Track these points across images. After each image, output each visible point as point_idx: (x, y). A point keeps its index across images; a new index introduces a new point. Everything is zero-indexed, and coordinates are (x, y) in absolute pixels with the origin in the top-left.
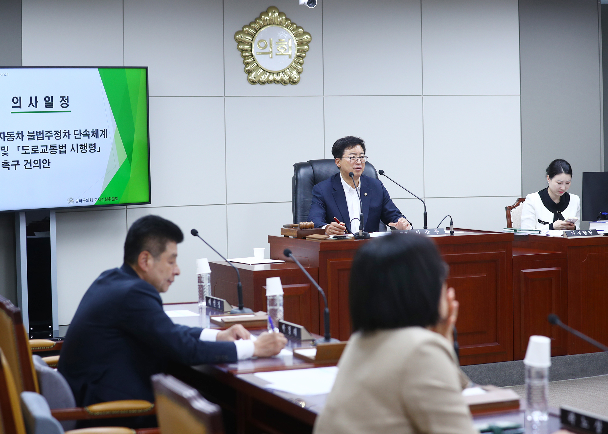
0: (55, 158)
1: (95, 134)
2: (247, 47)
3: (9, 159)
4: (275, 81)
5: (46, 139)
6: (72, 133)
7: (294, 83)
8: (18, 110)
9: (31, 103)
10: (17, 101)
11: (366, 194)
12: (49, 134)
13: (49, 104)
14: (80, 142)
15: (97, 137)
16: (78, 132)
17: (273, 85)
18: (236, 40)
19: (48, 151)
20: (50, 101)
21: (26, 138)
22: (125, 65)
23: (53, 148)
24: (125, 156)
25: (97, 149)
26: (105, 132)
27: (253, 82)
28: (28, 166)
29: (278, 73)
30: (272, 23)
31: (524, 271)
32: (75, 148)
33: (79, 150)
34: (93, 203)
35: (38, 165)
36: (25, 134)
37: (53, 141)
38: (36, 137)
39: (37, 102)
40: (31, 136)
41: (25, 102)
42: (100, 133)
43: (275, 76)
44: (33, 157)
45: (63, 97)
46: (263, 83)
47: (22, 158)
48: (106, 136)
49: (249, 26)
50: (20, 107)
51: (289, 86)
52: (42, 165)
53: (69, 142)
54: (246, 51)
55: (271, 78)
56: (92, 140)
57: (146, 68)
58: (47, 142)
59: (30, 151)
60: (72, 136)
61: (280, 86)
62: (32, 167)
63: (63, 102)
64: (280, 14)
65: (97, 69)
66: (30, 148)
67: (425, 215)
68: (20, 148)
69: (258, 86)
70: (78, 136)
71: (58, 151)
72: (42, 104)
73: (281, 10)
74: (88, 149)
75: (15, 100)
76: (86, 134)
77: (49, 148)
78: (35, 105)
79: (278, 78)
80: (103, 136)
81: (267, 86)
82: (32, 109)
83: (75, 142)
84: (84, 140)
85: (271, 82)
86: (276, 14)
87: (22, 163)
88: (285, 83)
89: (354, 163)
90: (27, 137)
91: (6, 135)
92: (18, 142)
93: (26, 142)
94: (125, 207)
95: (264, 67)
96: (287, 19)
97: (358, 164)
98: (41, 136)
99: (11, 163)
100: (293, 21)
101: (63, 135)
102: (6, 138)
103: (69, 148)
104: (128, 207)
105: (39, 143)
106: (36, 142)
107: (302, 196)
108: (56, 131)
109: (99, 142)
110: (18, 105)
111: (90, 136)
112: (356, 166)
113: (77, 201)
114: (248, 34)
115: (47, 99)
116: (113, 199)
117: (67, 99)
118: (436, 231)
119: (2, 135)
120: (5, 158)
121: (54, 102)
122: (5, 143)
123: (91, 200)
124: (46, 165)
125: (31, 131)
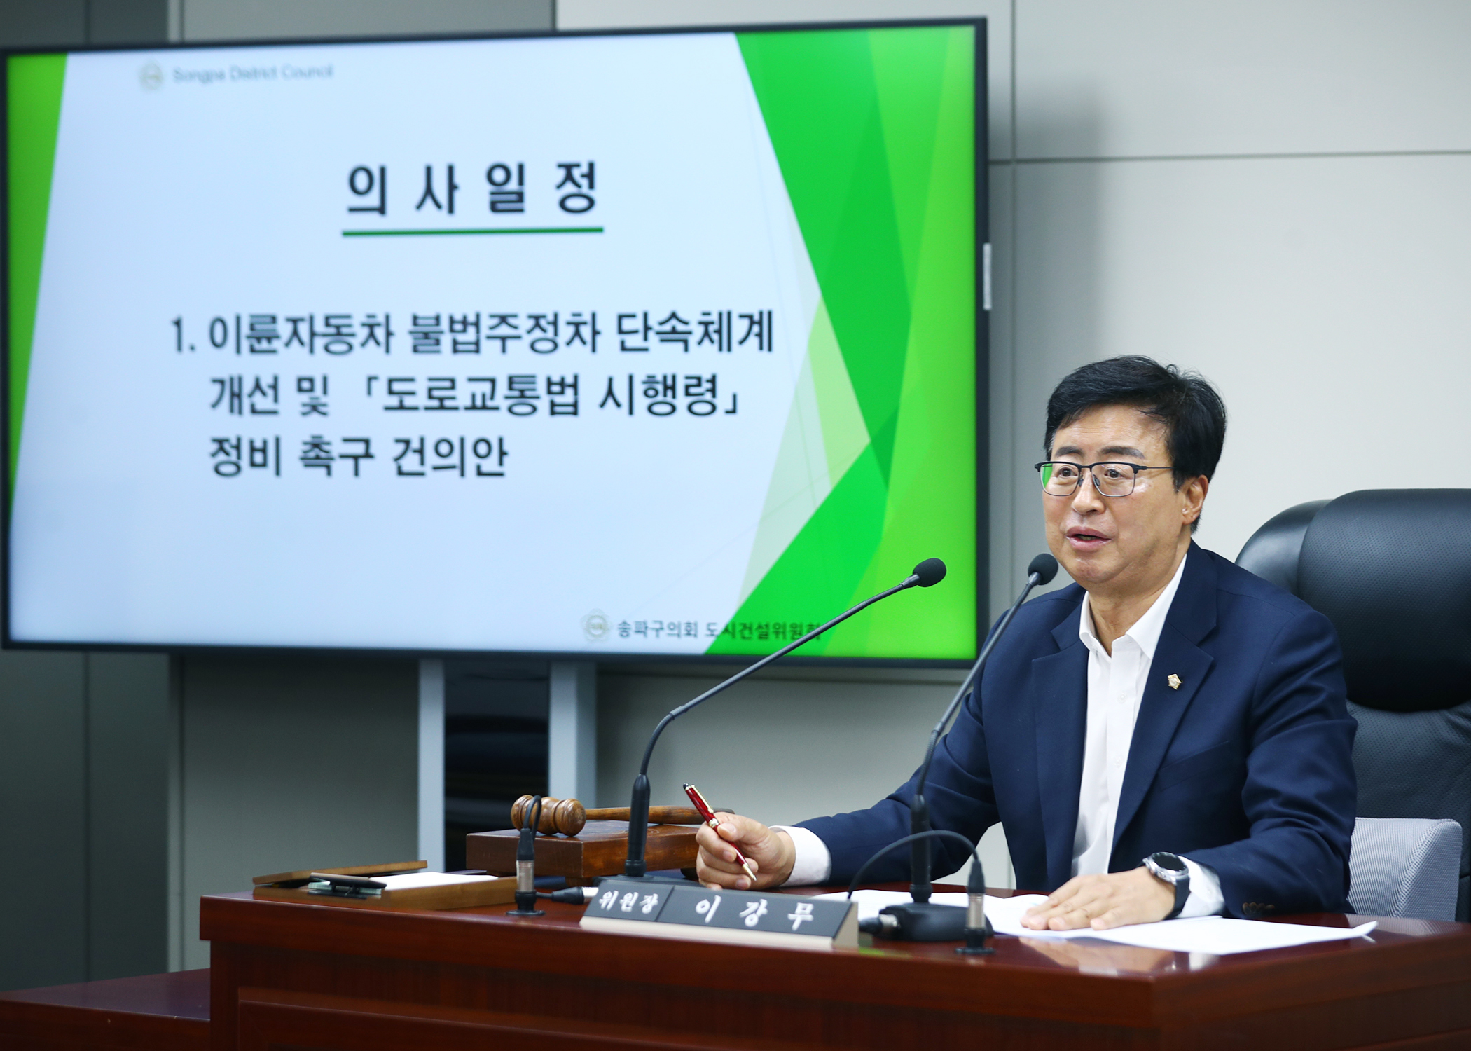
0: (532, 436)
1: (715, 331)
3: (332, 429)
5: (490, 348)
6: (607, 325)
8: (372, 221)
9: (429, 191)
10: (370, 185)
12: (504, 330)
13: (506, 196)
14: (641, 367)
15: (725, 345)
16: (637, 324)
19: (499, 401)
20: (513, 185)
21: (403, 340)
23: (520, 389)
24: (859, 439)
25: (723, 402)
26: (762, 326)
28: (411, 462)
32: (621, 392)
33: (641, 402)
34: (699, 645)
35: (454, 459)
36: (402, 326)
37: (519, 360)
38: (446, 340)
39: (452, 187)
40: (425, 337)
41: (404, 190)
42: (740, 327)
44: (431, 426)
45: (568, 168)
47: (385, 430)
48: (766, 343)
50: (382, 210)
52: (471, 461)
53: (593, 367)
56: (702, 359)
57: (977, 24)
58: (493, 362)
59: (421, 400)
60: (609, 338)
62: (427, 469)
63: (569, 188)
65: (730, 40)
66: (421, 387)
68: (380, 387)
70: (632, 341)
71: (543, 404)
74: (682, 401)
75: (361, 181)
76: (675, 334)
77: (503, 387)
78: (443, 200)
80: (753, 341)
82: (432, 217)
83: (621, 367)
84: (665, 360)
87: (385, 450)
90: (408, 342)
91: (320, 327)
92: (369, 359)
93: (402, 360)
98: (470, 335)
99: (337, 448)
101: (566, 332)
102: (319, 343)
103: (591, 393)
105: (460, 367)
106: (443, 363)
108: (537, 318)
109: (739, 369)
110: (373, 199)
111: (693, 340)
113: (624, 630)
115: (499, 175)
117: (590, 176)
119: (304, 330)
120: (315, 425)
121: (528, 190)
122: (317, 364)
123: (690, 630)
124: (490, 464)
125: (426, 311)
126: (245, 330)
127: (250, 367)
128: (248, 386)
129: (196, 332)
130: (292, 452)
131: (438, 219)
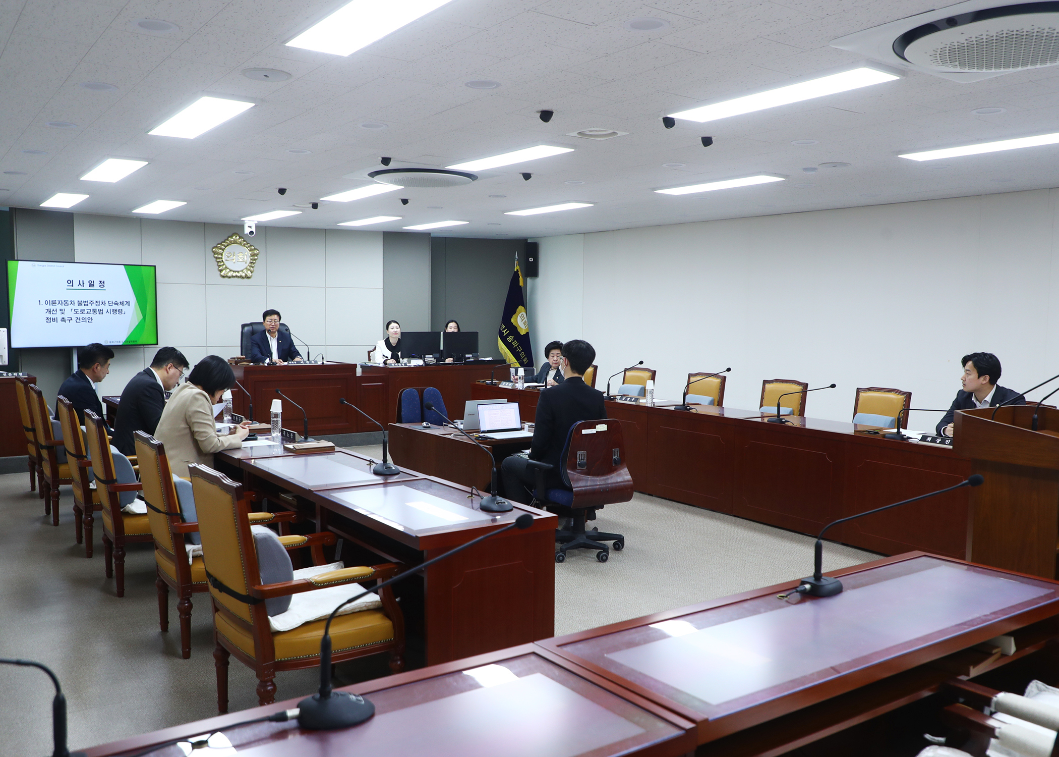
0: (96, 317)
1: (122, 303)
2: (220, 256)
3: (66, 316)
4: (236, 276)
5: (90, 305)
6: (107, 302)
7: (248, 278)
8: (71, 288)
9: (80, 284)
10: (71, 282)
11: (280, 342)
12: (92, 303)
13: (91, 285)
14: (112, 308)
15: (123, 305)
16: (111, 302)
17: (236, 279)
18: (213, 252)
19: (91, 312)
20: (92, 283)
21: (76, 304)
22: (143, 264)
23: (94, 311)
24: (141, 317)
25: (123, 312)
26: (128, 303)
27: (224, 277)
28: (78, 321)
29: (238, 272)
30: (235, 242)
31: (363, 384)
32: (109, 311)
33: (112, 313)
34: (121, 344)
35: (85, 320)
36: (76, 302)
37: (94, 307)
38: (83, 304)
39: (83, 283)
40: (80, 304)
41: (76, 284)
42: (125, 303)
43: (237, 274)
44: (81, 316)
45: (101, 281)
46: (229, 277)
47: (74, 316)
48: (129, 305)
49: (221, 244)
50: (72, 286)
51: (245, 279)
52: (87, 320)
53: (105, 308)
54: (219, 258)
55: (234, 274)
56: (120, 307)
57: (155, 266)
58: (90, 307)
59: (79, 312)
60: (107, 304)
61: (240, 279)
62: (80, 321)
63: (101, 284)
64: (240, 237)
65: (123, 266)
66: (79, 310)
67: (308, 353)
68: (73, 310)
69: (226, 279)
70: (110, 305)
71: (98, 313)
72: (87, 285)
73: (241, 235)
74: (117, 312)
75: (69, 282)
76: (116, 304)
77: (92, 310)
78: (82, 285)
79: (239, 275)
80: (127, 305)
81: (232, 279)
82: (80, 287)
83: (109, 308)
84: (115, 307)
85: (234, 277)
86: (238, 237)
87: (74, 319)
88: (243, 278)
89: (271, 325)
91: (63, 302)
92: (71, 306)
93: (76, 306)
94: (143, 346)
95: (230, 268)
96: (244, 241)
97: (273, 326)
98: (87, 303)
99: (66, 319)
100: (248, 242)
101: (101, 303)
102: (63, 304)
103: (105, 311)
104: (145, 346)
105: (85, 308)
106: (83, 307)
107: (246, 343)
108: (97, 301)
109: (125, 308)
110: (71, 284)
111: (119, 304)
112: (271, 326)
113: (110, 342)
114: (221, 249)
115: (90, 282)
116: (134, 341)
117: (104, 283)
118: (313, 362)
119: (60, 302)
120: (63, 316)
121: (95, 284)
122: (63, 307)
123: (120, 342)
124: (90, 321)
125: (80, 300)
126: (51, 302)
127: (52, 307)
128: (52, 310)
129: (43, 302)
130: (59, 320)
131: (82, 288)
